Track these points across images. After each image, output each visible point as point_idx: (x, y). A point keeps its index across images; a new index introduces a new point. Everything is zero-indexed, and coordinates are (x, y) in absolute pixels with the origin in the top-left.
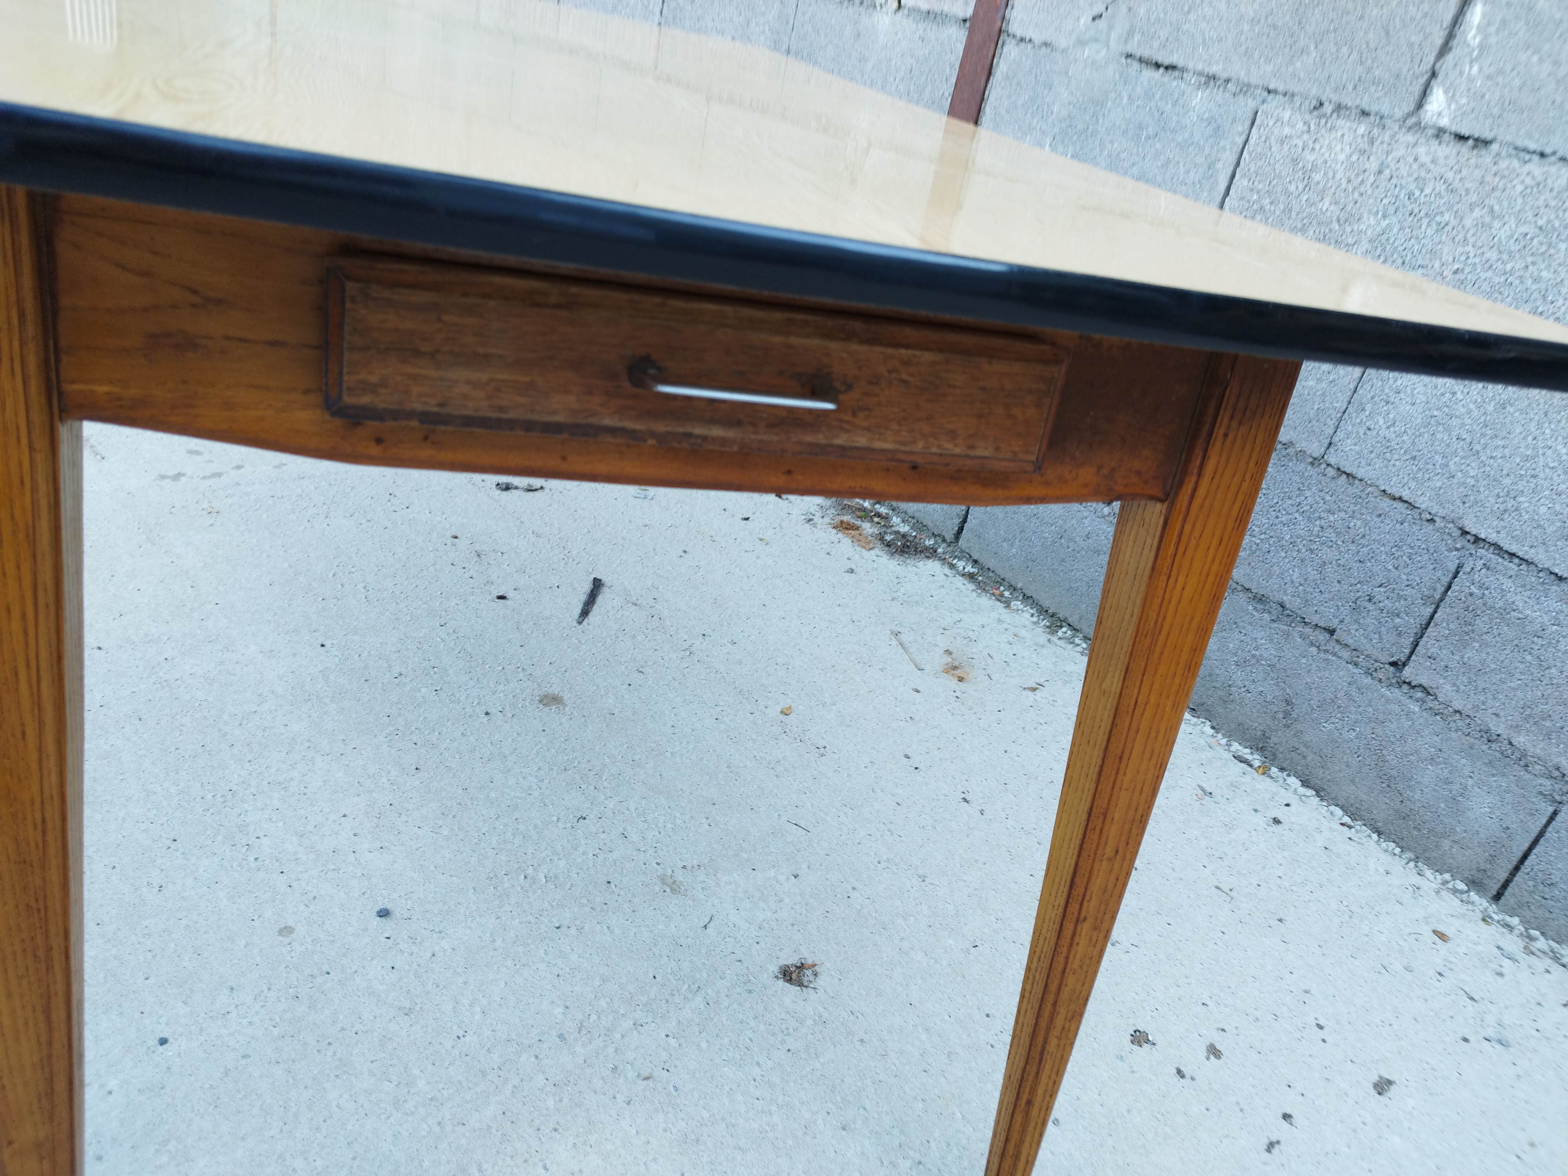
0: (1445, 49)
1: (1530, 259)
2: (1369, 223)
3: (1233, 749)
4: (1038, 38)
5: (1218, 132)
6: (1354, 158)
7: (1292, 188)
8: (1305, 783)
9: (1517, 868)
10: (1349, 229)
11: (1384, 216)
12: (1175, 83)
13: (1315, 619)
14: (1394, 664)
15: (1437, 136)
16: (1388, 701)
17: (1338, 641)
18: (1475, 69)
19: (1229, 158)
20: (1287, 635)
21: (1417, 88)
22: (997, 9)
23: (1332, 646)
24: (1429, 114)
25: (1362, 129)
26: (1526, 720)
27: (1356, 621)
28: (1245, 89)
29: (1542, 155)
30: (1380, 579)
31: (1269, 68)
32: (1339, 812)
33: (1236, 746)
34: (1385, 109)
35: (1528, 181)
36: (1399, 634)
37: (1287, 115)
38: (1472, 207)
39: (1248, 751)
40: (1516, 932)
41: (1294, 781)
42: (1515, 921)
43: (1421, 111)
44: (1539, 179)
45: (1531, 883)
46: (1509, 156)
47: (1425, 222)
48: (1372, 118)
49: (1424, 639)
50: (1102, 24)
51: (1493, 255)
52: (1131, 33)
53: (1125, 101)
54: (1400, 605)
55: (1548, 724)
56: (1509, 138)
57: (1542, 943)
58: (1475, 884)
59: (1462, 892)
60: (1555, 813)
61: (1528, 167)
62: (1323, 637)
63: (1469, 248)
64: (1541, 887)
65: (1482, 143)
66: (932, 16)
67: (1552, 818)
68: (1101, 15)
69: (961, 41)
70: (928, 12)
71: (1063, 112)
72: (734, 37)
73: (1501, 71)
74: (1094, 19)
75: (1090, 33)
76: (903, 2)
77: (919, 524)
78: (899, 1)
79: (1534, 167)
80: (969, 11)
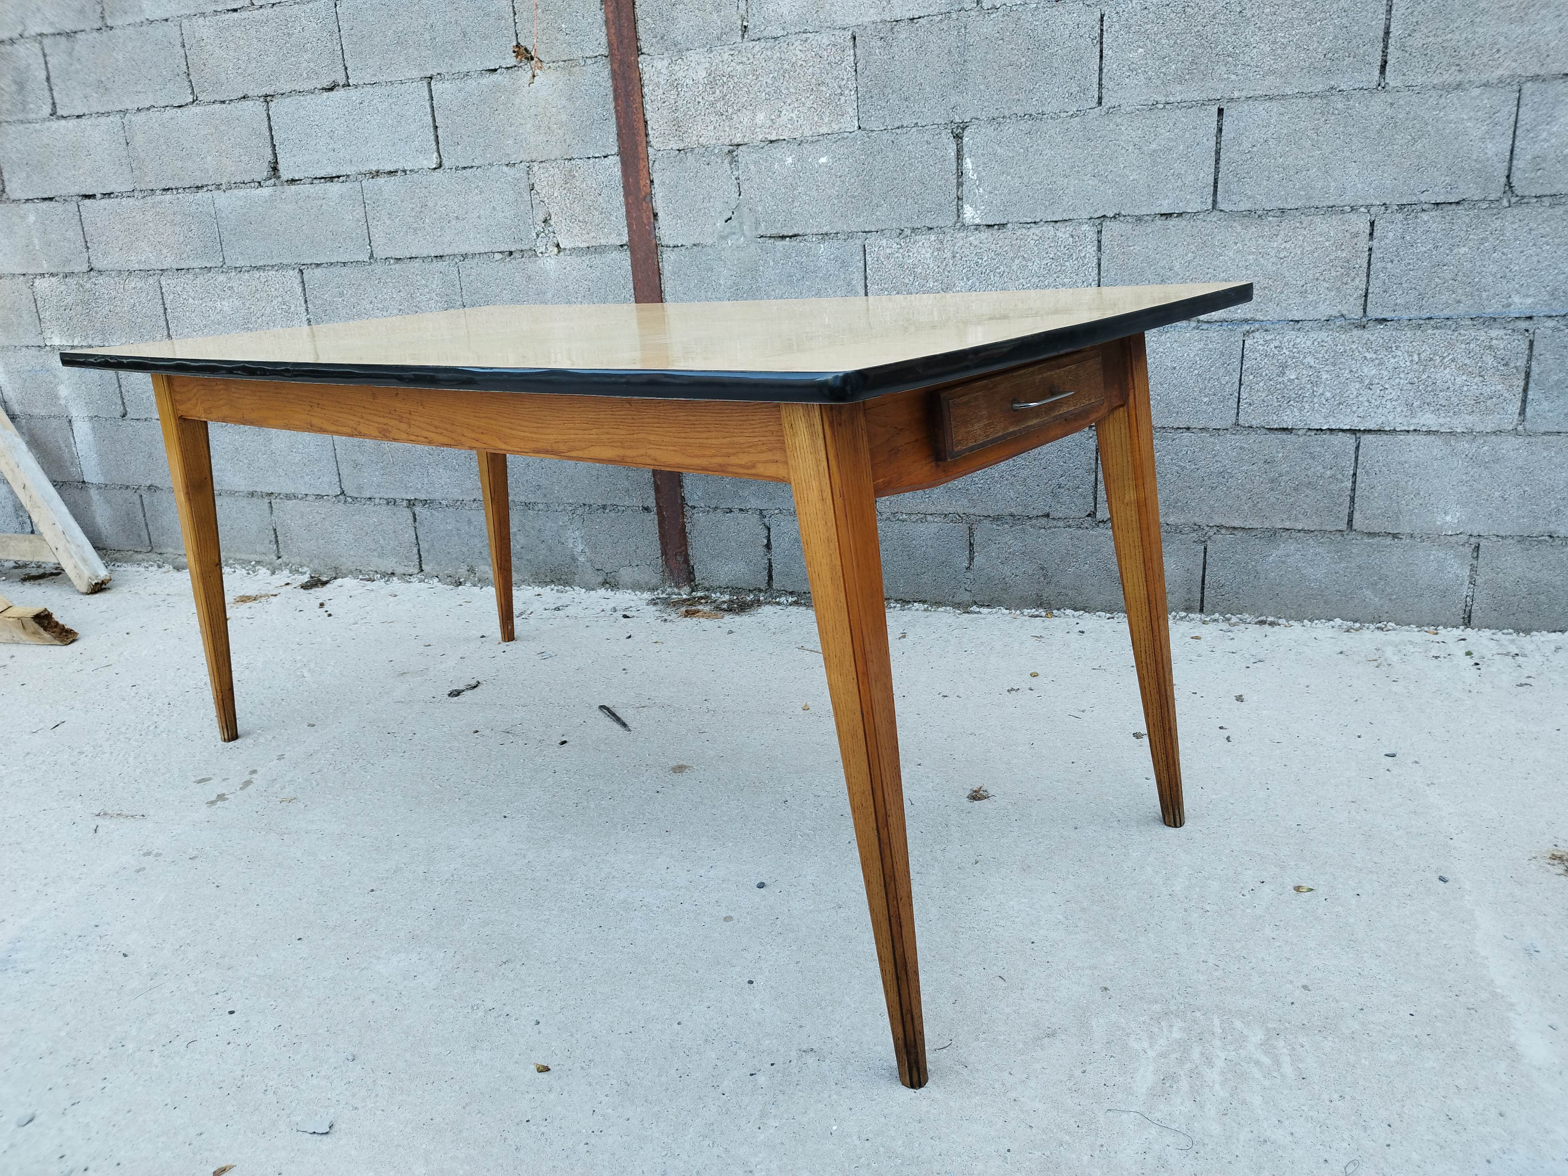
0: (960, 185)
1: (1055, 275)
3: (1025, 614)
4: (688, 243)
5: (844, 264)
6: (936, 254)
7: (907, 281)
8: (1075, 609)
9: (1203, 588)
11: (968, 279)
12: (802, 244)
13: (1035, 513)
14: (1089, 515)
15: (976, 229)
16: (1096, 537)
17: (1053, 519)
18: (981, 190)
19: (858, 276)
20: (1023, 531)
21: (954, 208)
22: (650, 234)
23: (1052, 523)
24: (967, 219)
25: (933, 238)
26: (1169, 508)
27: (1058, 502)
28: (851, 235)
29: (1035, 223)
30: (1060, 473)
31: (861, 220)
32: (1103, 614)
33: (1026, 611)
34: (942, 223)
35: (1035, 238)
36: (1085, 498)
37: (884, 242)
38: (1013, 260)
39: (1034, 610)
40: (1220, 621)
41: (1069, 612)
42: (1217, 615)
43: (961, 219)
44: (1040, 235)
45: (1213, 591)
46: (1019, 228)
47: (992, 274)
48: (936, 230)
49: (1098, 493)
50: (733, 223)
51: (1035, 280)
52: (757, 223)
53: (772, 263)
54: (1077, 482)
55: (1180, 504)
56: (1015, 220)
57: (1234, 619)
58: (1188, 609)
59: (1185, 617)
60: (1205, 549)
61: (1032, 231)
62: (1044, 521)
63: (1022, 281)
64: (1218, 591)
65: (1003, 226)
66: (592, 249)
67: (1205, 553)
68: (730, 219)
69: (625, 260)
70: (588, 247)
71: (730, 283)
72: (400, 310)
73: (995, 188)
74: (726, 221)
75: (728, 230)
76: (561, 246)
77: (735, 590)
78: (558, 246)
79: (1035, 230)
80: (625, 239)
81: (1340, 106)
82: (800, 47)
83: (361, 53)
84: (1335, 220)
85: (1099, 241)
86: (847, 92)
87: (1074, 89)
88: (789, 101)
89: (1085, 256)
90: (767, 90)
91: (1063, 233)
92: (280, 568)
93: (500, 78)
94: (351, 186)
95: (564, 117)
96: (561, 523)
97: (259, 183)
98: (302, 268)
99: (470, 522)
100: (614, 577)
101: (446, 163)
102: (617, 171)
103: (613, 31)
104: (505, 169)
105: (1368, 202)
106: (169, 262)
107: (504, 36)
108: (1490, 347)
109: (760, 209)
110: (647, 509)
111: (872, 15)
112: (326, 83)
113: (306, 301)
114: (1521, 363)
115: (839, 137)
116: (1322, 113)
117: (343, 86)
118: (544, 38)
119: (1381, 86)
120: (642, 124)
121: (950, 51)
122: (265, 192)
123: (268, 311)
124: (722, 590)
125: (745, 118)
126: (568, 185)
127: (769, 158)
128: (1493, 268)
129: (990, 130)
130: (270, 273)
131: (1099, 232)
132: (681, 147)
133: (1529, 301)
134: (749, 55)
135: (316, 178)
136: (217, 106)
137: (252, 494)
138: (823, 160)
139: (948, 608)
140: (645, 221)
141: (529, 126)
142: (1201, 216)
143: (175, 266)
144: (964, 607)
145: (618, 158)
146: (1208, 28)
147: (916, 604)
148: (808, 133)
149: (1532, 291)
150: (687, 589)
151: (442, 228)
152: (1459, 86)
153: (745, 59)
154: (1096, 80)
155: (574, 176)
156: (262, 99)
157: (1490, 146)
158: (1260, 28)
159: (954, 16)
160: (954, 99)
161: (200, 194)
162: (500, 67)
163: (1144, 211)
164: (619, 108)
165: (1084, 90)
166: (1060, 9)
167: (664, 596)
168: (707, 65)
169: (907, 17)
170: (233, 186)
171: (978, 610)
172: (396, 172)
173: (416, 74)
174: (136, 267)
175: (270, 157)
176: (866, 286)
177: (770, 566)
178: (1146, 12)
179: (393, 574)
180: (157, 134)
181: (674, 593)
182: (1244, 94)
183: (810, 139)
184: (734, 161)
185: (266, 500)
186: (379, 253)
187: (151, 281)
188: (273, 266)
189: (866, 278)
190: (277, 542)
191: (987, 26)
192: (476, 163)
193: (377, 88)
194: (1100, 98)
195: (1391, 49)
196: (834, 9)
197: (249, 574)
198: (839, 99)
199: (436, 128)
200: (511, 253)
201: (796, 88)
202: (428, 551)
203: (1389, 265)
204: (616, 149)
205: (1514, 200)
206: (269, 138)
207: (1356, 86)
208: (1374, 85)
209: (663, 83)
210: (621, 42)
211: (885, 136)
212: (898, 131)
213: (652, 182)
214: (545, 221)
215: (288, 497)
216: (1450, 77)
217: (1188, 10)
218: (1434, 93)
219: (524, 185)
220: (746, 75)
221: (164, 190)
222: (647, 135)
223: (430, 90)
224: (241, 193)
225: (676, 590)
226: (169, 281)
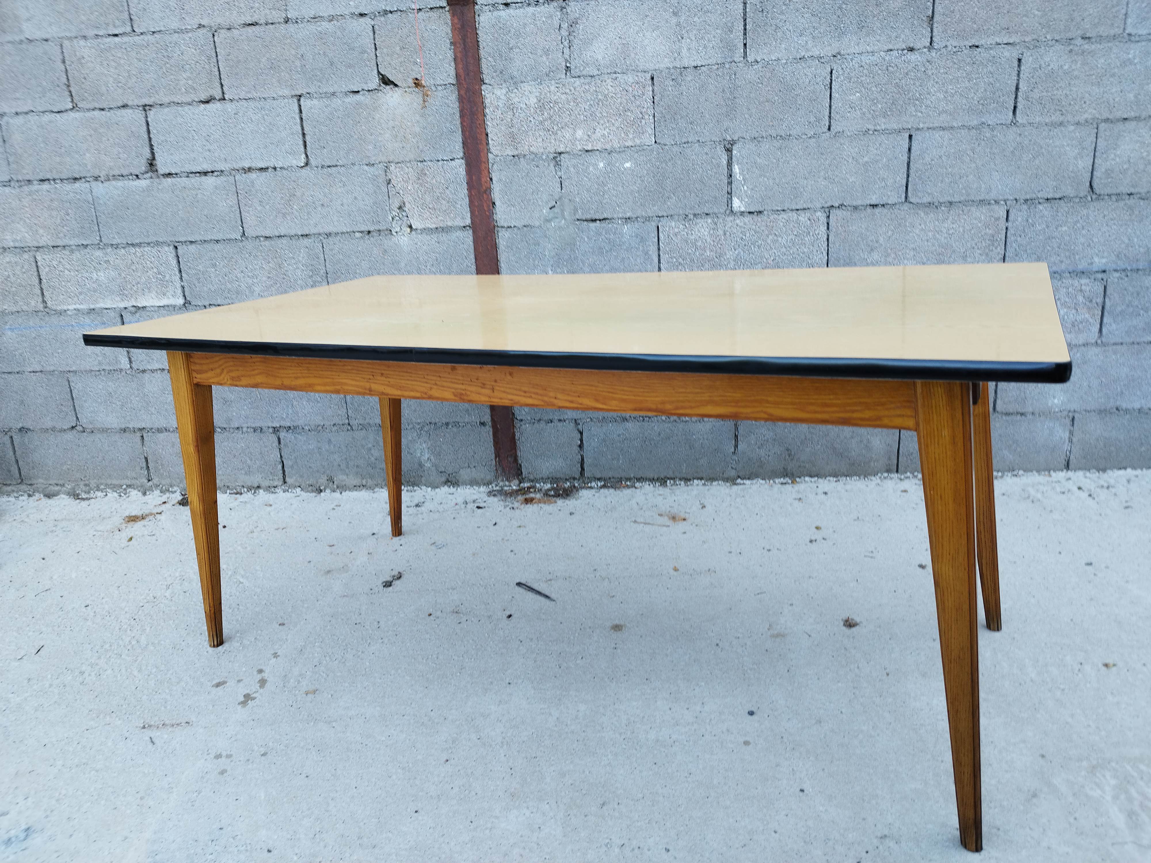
1: (798, 247)
2: (730, 255)
4: (519, 224)
5: (643, 240)
6: (712, 232)
7: (690, 251)
8: (811, 476)
9: (898, 457)
10: (723, 259)
11: (735, 250)
12: (610, 225)
15: (741, 215)
18: (745, 188)
19: (653, 249)
21: (725, 200)
22: (488, 218)
24: (735, 209)
25: (709, 221)
28: (648, 219)
29: (784, 210)
31: (656, 208)
32: (831, 479)
33: (777, 481)
34: (716, 211)
35: (783, 221)
37: (673, 224)
38: (767, 236)
39: (782, 479)
40: (911, 477)
41: (807, 479)
42: (908, 474)
43: (730, 207)
44: (787, 219)
45: (905, 458)
46: (772, 214)
47: (752, 246)
48: (712, 215)
50: (555, 210)
51: (784, 250)
52: (576, 210)
53: (586, 239)
56: (770, 208)
58: (889, 471)
59: (888, 477)
61: (781, 216)
63: (774, 250)
64: (909, 457)
65: (760, 212)
66: (440, 230)
68: (554, 206)
69: (468, 237)
70: (437, 228)
71: (552, 254)
72: (269, 277)
73: (756, 186)
74: (551, 209)
75: (551, 215)
76: (414, 227)
77: (553, 480)
78: (410, 227)
79: (784, 215)
80: (468, 221)
81: (988, 135)
82: (612, 84)
83: (237, 74)
84: (984, 209)
85: (828, 224)
86: (647, 117)
87: (812, 119)
88: (602, 122)
89: (818, 234)
90: (585, 113)
91: (803, 218)
92: (151, 489)
93: (363, 98)
94: (225, 179)
95: (417, 129)
96: (410, 438)
97: (137, 176)
98: (176, 244)
99: (330, 441)
100: (455, 477)
101: (313, 162)
102: (462, 171)
103: (461, 66)
104: (366, 167)
105: (1006, 197)
106: (45, 240)
107: (366, 65)
108: (1081, 290)
109: (577, 200)
110: (483, 424)
111: (667, 63)
112: (203, 97)
113: (180, 271)
114: (1100, 300)
115: (640, 149)
116: (977, 139)
117: (219, 100)
118: (402, 69)
119: (1014, 123)
120: (484, 136)
121: (723, 90)
122: (143, 183)
123: (143, 280)
124: (544, 480)
125: (567, 134)
126: (421, 181)
127: (585, 163)
128: (1082, 240)
129: (752, 146)
130: (146, 249)
131: (828, 217)
132: (516, 153)
133: (1104, 261)
134: (572, 88)
135: (192, 173)
136: (97, 113)
137: (124, 430)
138: (628, 165)
139: (720, 482)
140: (486, 208)
141: (387, 135)
142: (897, 206)
143: (51, 244)
144: (732, 481)
145: (463, 161)
146: (903, 81)
147: (695, 481)
148: (616, 145)
149: (1106, 254)
150: (516, 482)
151: (309, 213)
152: (1061, 124)
153: (568, 91)
154: (827, 113)
155: (425, 174)
156: (141, 108)
157: (1080, 162)
158: (937, 82)
159: (727, 66)
160: (726, 124)
161: (77, 185)
162: (363, 90)
163: (859, 202)
164: (465, 124)
165: (818, 120)
166: (803, 64)
167: (498, 488)
168: (538, 94)
169: (693, 65)
170: (111, 178)
171: (742, 482)
172: (267, 168)
173: (287, 92)
174: (12, 244)
175: (149, 155)
176: (659, 255)
177: (583, 459)
178: (861, 69)
179: (259, 487)
180: (35, 134)
181: (506, 486)
182: (926, 125)
183: (618, 149)
184: (557, 164)
185: (138, 434)
186: (249, 232)
187: (26, 256)
188: (149, 244)
189: (659, 249)
190: (148, 468)
191: (751, 74)
192: (341, 163)
193: (251, 103)
194: (829, 127)
195: (1020, 99)
196: (637, 57)
197: (120, 496)
198: (641, 122)
199: (304, 135)
200: (369, 232)
201: (607, 113)
202: (292, 467)
203: (1019, 239)
204: (461, 154)
205: (1094, 197)
206: (147, 140)
207: (998, 122)
208: (1009, 122)
209: (501, 106)
210: (468, 74)
211: (675, 149)
212: (684, 145)
213: (491, 179)
214: (400, 208)
215: (159, 431)
216: (1056, 118)
217: (890, 68)
218: (1046, 128)
219: (382, 180)
220: (568, 102)
221: (42, 180)
222: (488, 144)
223: (300, 106)
224: (120, 184)
225: (507, 483)
226: (45, 257)
